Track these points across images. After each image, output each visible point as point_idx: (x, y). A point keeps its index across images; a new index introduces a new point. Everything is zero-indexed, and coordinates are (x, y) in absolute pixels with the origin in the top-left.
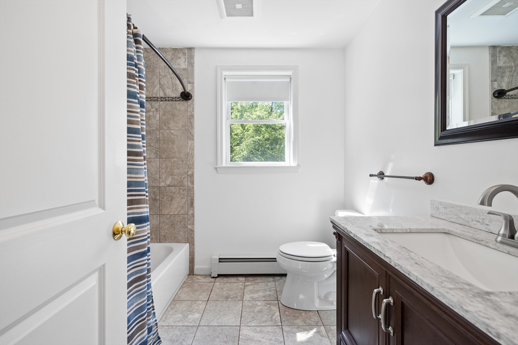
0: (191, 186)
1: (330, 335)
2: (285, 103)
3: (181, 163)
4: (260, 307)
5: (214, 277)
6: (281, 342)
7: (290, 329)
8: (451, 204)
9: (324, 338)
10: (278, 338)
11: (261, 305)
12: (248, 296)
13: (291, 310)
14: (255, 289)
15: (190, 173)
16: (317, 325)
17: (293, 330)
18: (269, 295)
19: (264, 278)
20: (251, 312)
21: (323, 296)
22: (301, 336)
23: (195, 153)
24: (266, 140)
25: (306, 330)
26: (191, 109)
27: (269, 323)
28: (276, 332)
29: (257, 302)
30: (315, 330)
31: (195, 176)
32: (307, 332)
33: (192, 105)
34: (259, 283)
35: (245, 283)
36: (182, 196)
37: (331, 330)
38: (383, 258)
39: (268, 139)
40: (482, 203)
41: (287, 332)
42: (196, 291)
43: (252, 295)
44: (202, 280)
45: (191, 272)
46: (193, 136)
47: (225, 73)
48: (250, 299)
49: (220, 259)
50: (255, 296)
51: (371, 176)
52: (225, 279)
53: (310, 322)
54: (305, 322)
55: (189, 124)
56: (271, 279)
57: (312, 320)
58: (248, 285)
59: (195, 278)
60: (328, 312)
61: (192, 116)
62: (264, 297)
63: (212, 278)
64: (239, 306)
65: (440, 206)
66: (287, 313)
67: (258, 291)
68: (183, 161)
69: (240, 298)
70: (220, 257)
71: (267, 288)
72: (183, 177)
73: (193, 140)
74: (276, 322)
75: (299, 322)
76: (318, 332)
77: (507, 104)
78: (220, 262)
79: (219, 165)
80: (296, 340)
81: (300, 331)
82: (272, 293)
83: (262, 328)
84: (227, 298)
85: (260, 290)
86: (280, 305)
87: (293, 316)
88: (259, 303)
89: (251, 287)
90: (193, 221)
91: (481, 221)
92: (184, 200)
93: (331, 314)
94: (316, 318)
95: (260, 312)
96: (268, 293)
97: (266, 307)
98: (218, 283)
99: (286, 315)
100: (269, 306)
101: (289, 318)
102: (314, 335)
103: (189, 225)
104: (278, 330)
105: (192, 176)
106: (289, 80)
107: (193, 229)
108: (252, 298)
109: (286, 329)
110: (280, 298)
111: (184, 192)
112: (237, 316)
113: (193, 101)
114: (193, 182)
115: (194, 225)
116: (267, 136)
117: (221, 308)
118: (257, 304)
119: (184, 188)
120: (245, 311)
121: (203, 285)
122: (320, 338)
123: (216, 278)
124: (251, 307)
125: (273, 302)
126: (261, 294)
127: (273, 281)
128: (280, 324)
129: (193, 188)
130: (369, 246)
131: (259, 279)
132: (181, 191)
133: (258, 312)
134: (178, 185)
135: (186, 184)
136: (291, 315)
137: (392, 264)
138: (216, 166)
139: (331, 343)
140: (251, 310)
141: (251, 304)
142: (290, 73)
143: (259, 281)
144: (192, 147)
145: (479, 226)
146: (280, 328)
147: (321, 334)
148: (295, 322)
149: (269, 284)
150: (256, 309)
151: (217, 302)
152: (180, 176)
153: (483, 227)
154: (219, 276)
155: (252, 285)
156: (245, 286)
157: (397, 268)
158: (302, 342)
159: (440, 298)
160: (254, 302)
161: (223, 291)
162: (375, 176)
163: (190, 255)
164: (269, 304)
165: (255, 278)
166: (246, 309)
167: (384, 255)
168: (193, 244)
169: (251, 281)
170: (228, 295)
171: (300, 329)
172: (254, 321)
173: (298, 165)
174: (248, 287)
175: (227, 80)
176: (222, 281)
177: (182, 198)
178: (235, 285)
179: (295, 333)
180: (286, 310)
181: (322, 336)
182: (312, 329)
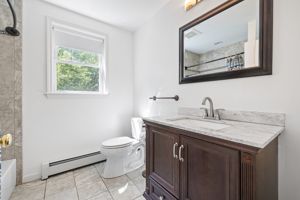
0: (19, 109)
1: (135, 183)
2: (99, 55)
3: (6, 89)
4: (90, 185)
5: (44, 180)
6: (111, 199)
7: (114, 190)
8: (186, 108)
9: (133, 186)
10: (108, 197)
11: (91, 184)
12: (79, 182)
13: (111, 179)
14: (83, 176)
15: (17, 98)
16: (127, 181)
17: (115, 189)
18: (94, 176)
19: (87, 168)
20: (85, 191)
21: (127, 165)
22: (121, 190)
23: (23, 81)
24: (70, 79)
25: (123, 186)
26: (19, 44)
27: (100, 192)
28: (105, 195)
29: (87, 183)
30: (127, 184)
31: (23, 100)
32: (123, 187)
33: (19, 41)
34: (84, 172)
35: (73, 175)
36: (8, 118)
37: (135, 181)
38: (180, 128)
39: (71, 79)
40: (203, 104)
41: (113, 192)
42: (29, 195)
43: (82, 181)
44: (33, 185)
45: (19, 182)
46: (21, 67)
47: (54, 23)
48: (82, 183)
49: (50, 164)
50: (84, 180)
51: (150, 98)
52: (56, 178)
53: (123, 181)
54: (121, 183)
55: (16, 56)
56: (92, 167)
57: (124, 180)
58: (77, 175)
59: (23, 186)
60: (131, 173)
61: (20, 50)
62: (91, 178)
63: (42, 180)
64: (74, 191)
65: (181, 109)
66: (109, 182)
67: (85, 177)
68: (8, 88)
69: (73, 186)
70: (50, 163)
71: (91, 173)
72: (8, 102)
73: (21, 70)
74: (104, 190)
75: (117, 184)
76: (129, 184)
77: (187, 72)
78: (50, 166)
79: (49, 92)
80: (119, 193)
81: (120, 188)
82: (96, 174)
83: (96, 196)
84: (62, 189)
85: (87, 175)
86: (103, 179)
87: (113, 182)
88: (89, 183)
89: (80, 176)
90: (21, 138)
91: (196, 112)
92: (9, 123)
93: (133, 173)
94: (126, 178)
95: (91, 188)
96: (93, 175)
97: (94, 184)
98: (50, 183)
99: (109, 183)
100: (96, 182)
101: (111, 184)
102: (127, 187)
103: (16, 142)
104: (107, 193)
105: (20, 100)
106: (102, 41)
107: (21, 146)
108: (82, 182)
109: (111, 190)
110: (102, 175)
111: (10, 115)
112: (75, 197)
113: (21, 37)
114: (21, 106)
115: (22, 142)
116: (70, 76)
117: (59, 197)
118: (87, 185)
119: (9, 111)
120: (80, 192)
121: (35, 188)
122: (131, 187)
123: (46, 179)
124: (84, 188)
125: (98, 179)
126: (88, 177)
127: (94, 167)
128: (107, 189)
129: (21, 111)
130: (172, 125)
131: (83, 169)
132: (6, 114)
133: (90, 189)
134: (3, 109)
135: (12, 108)
136: (112, 182)
137: (185, 130)
138: (46, 93)
139: (137, 187)
140: (85, 190)
141: (83, 186)
142: (103, 37)
143: (84, 170)
144: (20, 76)
145: (195, 115)
146: (107, 192)
147: (131, 185)
148: (115, 184)
149: (92, 170)
150: (88, 188)
151: (53, 195)
152: (5, 101)
153: (197, 115)
154: (49, 177)
155: (79, 174)
156: (74, 177)
157: (188, 130)
158: (123, 193)
159: (209, 135)
160: (85, 184)
161: (57, 186)
162: (152, 98)
163: (17, 168)
164: (96, 181)
165: (80, 170)
166: (80, 190)
167: (181, 127)
168: (21, 158)
169: (78, 172)
170: (61, 187)
171: (119, 187)
172: (89, 195)
173: (109, 94)
174: (77, 176)
175: (55, 29)
176: (53, 179)
177: (7, 120)
178: (66, 178)
179: (117, 191)
180: (108, 180)
181: (132, 185)
182: (125, 185)
